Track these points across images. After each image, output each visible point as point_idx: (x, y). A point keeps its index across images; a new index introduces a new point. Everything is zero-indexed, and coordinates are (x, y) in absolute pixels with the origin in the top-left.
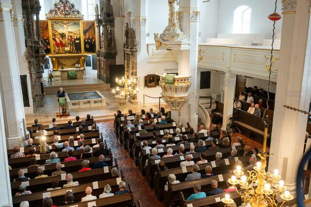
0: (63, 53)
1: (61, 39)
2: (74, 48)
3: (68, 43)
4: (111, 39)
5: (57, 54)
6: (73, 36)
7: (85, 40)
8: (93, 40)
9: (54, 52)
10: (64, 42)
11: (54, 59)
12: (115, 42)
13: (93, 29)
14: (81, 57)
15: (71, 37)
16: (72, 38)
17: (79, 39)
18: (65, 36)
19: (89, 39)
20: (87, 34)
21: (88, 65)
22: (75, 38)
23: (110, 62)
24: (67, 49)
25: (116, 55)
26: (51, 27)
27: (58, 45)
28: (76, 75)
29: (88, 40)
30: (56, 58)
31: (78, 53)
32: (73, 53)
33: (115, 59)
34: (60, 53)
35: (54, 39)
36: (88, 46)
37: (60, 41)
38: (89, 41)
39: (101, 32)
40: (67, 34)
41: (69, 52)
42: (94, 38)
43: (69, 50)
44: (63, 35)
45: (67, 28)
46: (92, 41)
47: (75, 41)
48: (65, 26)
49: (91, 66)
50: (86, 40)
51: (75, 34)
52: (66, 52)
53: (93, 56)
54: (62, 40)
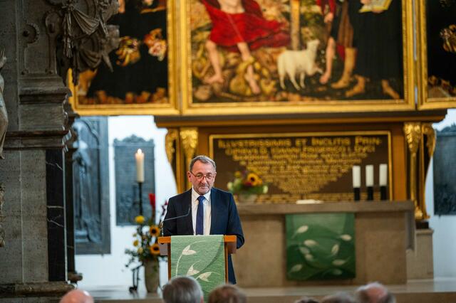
0: (257, 97)
9: (197, 82)
10: (271, 13)
11: (191, 136)
14: (395, 123)
24: (294, 61)
28: (348, 249)
30: (206, 126)
32: (340, 95)
34: (241, 98)
41: (311, 87)
47: (354, 1)
52: (285, 88)
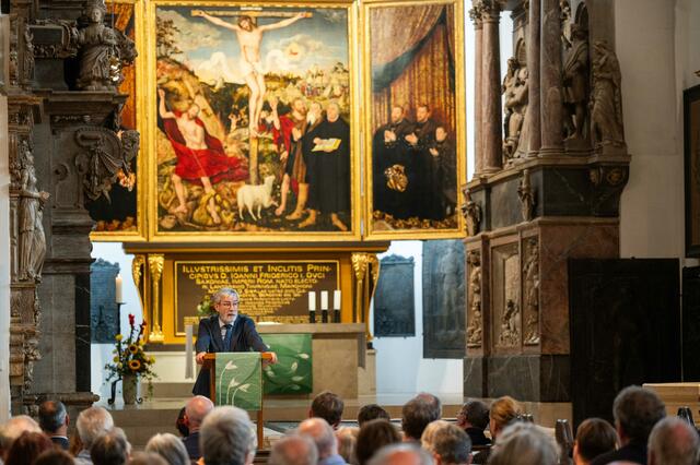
0: (217, 227)
1: (214, 126)
2: (303, 188)
3: (261, 159)
4: (585, 69)
5: (178, 227)
6: (298, 105)
7: (378, 136)
8: (440, 134)
9: (163, 212)
10: (231, 150)
11: (157, 261)
12: (614, 85)
13: (440, 55)
14: (343, 253)
15: (284, 110)
16: (287, 123)
17: (341, 128)
18: (244, 101)
19: (408, 124)
20: (401, 91)
21: (394, 323)
22: (312, 118)
23: (578, 236)
24: (252, 195)
25: (624, 180)
26: (152, 40)
27: (187, 165)
28: (306, 366)
29: (401, 134)
30: (172, 253)
31: (323, 225)
32: (293, 226)
33: (616, 214)
34: (203, 227)
35: (168, 127)
36: (397, 178)
37: (208, 138)
38: (412, 139)
39: (507, 53)
40: (257, 92)
41: (267, 219)
42: (444, 117)
43: (267, 202)
44: (227, 101)
45: (260, 50)
46: (428, 139)
47: (307, 141)
48: (249, 38)
49: (410, 331)
50: (390, 136)
51: (313, 93)
52: (244, 218)
53: (431, 255)
54: (221, 136)
